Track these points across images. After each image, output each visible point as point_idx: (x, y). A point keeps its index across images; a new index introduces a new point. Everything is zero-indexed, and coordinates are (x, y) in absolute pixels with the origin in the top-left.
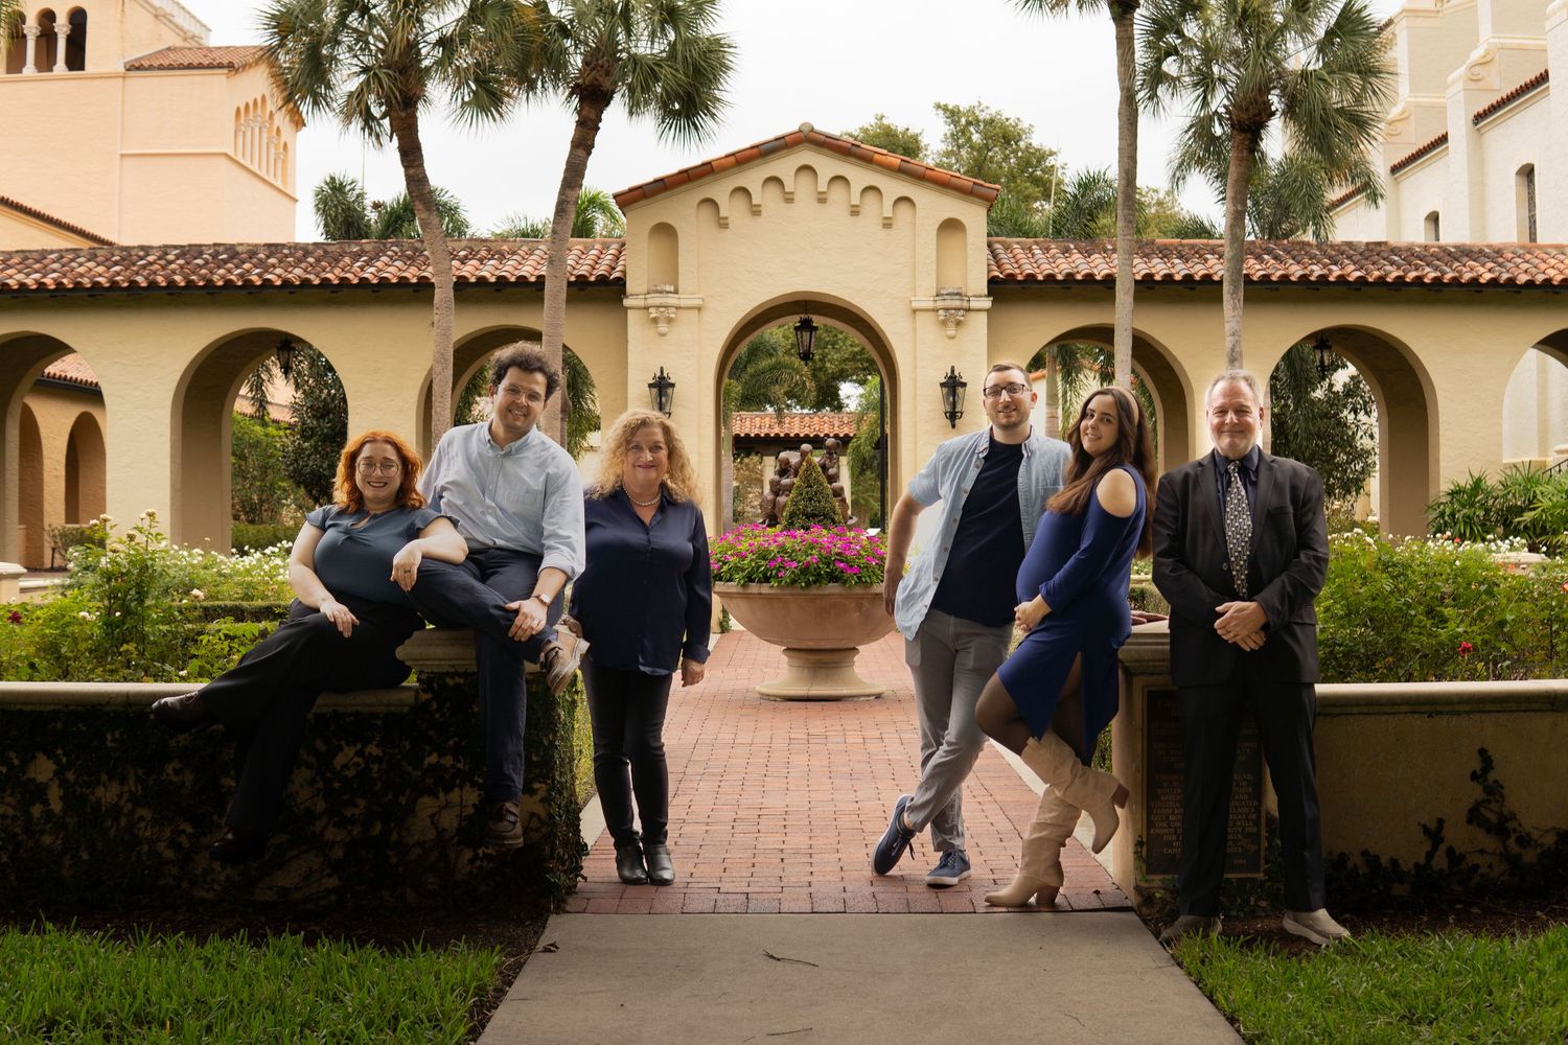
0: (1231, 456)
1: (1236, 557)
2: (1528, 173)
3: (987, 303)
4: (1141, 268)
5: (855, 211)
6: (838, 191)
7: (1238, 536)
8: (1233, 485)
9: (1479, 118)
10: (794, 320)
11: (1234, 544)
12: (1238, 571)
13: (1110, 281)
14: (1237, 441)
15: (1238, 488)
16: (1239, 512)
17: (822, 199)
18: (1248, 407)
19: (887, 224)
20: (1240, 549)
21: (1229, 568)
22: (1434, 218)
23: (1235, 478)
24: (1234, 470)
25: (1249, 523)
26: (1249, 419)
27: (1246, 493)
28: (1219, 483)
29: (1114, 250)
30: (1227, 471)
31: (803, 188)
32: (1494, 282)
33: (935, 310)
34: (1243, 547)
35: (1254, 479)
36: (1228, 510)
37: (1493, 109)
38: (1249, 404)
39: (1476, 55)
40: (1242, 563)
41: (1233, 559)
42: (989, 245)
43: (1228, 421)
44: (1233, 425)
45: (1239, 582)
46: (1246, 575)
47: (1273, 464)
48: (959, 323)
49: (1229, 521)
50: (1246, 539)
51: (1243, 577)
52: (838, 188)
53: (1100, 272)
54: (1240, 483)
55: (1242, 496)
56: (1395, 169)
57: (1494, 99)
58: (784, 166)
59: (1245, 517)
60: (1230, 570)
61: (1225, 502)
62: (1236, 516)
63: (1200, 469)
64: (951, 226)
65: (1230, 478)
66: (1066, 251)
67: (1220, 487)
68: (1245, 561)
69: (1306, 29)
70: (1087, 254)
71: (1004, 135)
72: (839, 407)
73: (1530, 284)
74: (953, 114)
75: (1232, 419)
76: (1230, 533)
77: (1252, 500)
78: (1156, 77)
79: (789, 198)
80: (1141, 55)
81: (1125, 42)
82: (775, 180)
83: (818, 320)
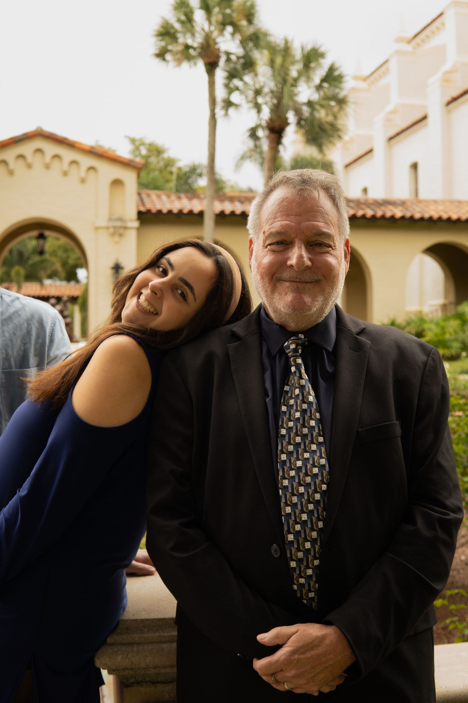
0: (292, 325)
1: (297, 534)
2: (415, 166)
3: (136, 224)
4: (218, 207)
5: (65, 174)
6: (56, 163)
7: (302, 490)
8: (294, 380)
9: (391, 139)
10: (35, 233)
11: (294, 506)
12: (299, 561)
13: (201, 214)
14: (307, 299)
15: (302, 388)
16: (304, 437)
17: (47, 167)
18: (329, 236)
19: (83, 181)
20: (304, 517)
21: (283, 552)
22: (365, 190)
23: (298, 366)
24: (295, 350)
25: (323, 461)
26: (331, 260)
27: (317, 396)
28: (268, 375)
29: (205, 198)
30: (282, 351)
31: (37, 161)
32: (403, 218)
33: (108, 228)
34: (311, 513)
35: (329, 369)
36: (283, 432)
37: (398, 134)
38: (332, 231)
39: (389, 108)
40: (308, 545)
41: (291, 537)
42: (139, 194)
43: (293, 261)
44: (302, 269)
45: (302, 581)
46: (315, 568)
47: (362, 338)
48: (121, 235)
49: (284, 457)
50: (318, 496)
51: (310, 572)
52: (56, 161)
53: (196, 210)
54: (305, 376)
55: (310, 404)
56: (347, 166)
57: (398, 129)
58: (27, 149)
59: (314, 447)
60: (284, 559)
61: (277, 414)
62: (297, 445)
63: (232, 345)
64: (117, 183)
65: (288, 366)
66: (179, 198)
67: (268, 385)
68: (314, 542)
69: (309, 79)
70: (190, 199)
71: (157, 151)
72: (77, 281)
73: (422, 219)
74: (133, 141)
75: (301, 257)
76: (286, 483)
77: (328, 412)
78: (228, 104)
79: (29, 166)
80: (220, 93)
81: (212, 84)
82: (21, 157)
83: (47, 233)
